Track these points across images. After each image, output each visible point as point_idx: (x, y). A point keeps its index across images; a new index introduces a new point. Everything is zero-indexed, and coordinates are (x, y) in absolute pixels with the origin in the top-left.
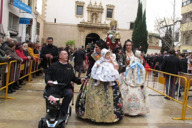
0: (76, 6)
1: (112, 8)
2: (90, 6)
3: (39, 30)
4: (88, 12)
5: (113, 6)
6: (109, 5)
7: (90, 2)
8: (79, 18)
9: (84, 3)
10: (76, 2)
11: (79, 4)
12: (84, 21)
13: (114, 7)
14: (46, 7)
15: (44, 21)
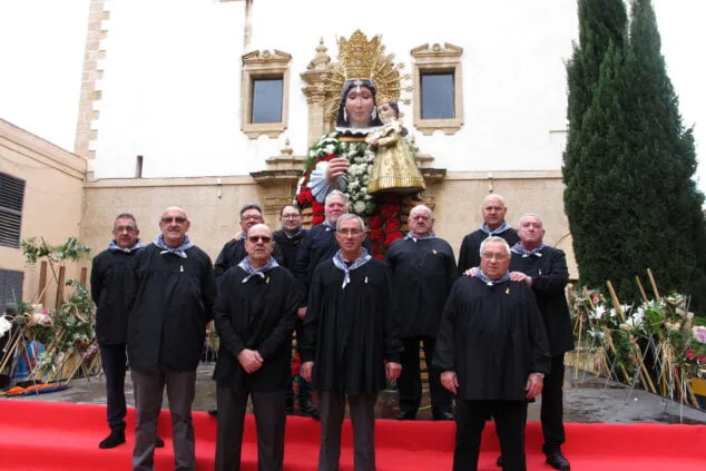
0: (247, 77)
1: (445, 62)
2: (320, 68)
3: (20, 217)
4: (310, 102)
5: (449, 50)
6: (426, 47)
7: (317, 45)
8: (264, 138)
9: (287, 58)
10: (245, 59)
11: (259, 68)
12: (290, 152)
13: (458, 52)
14: (96, 105)
15: (85, 174)
